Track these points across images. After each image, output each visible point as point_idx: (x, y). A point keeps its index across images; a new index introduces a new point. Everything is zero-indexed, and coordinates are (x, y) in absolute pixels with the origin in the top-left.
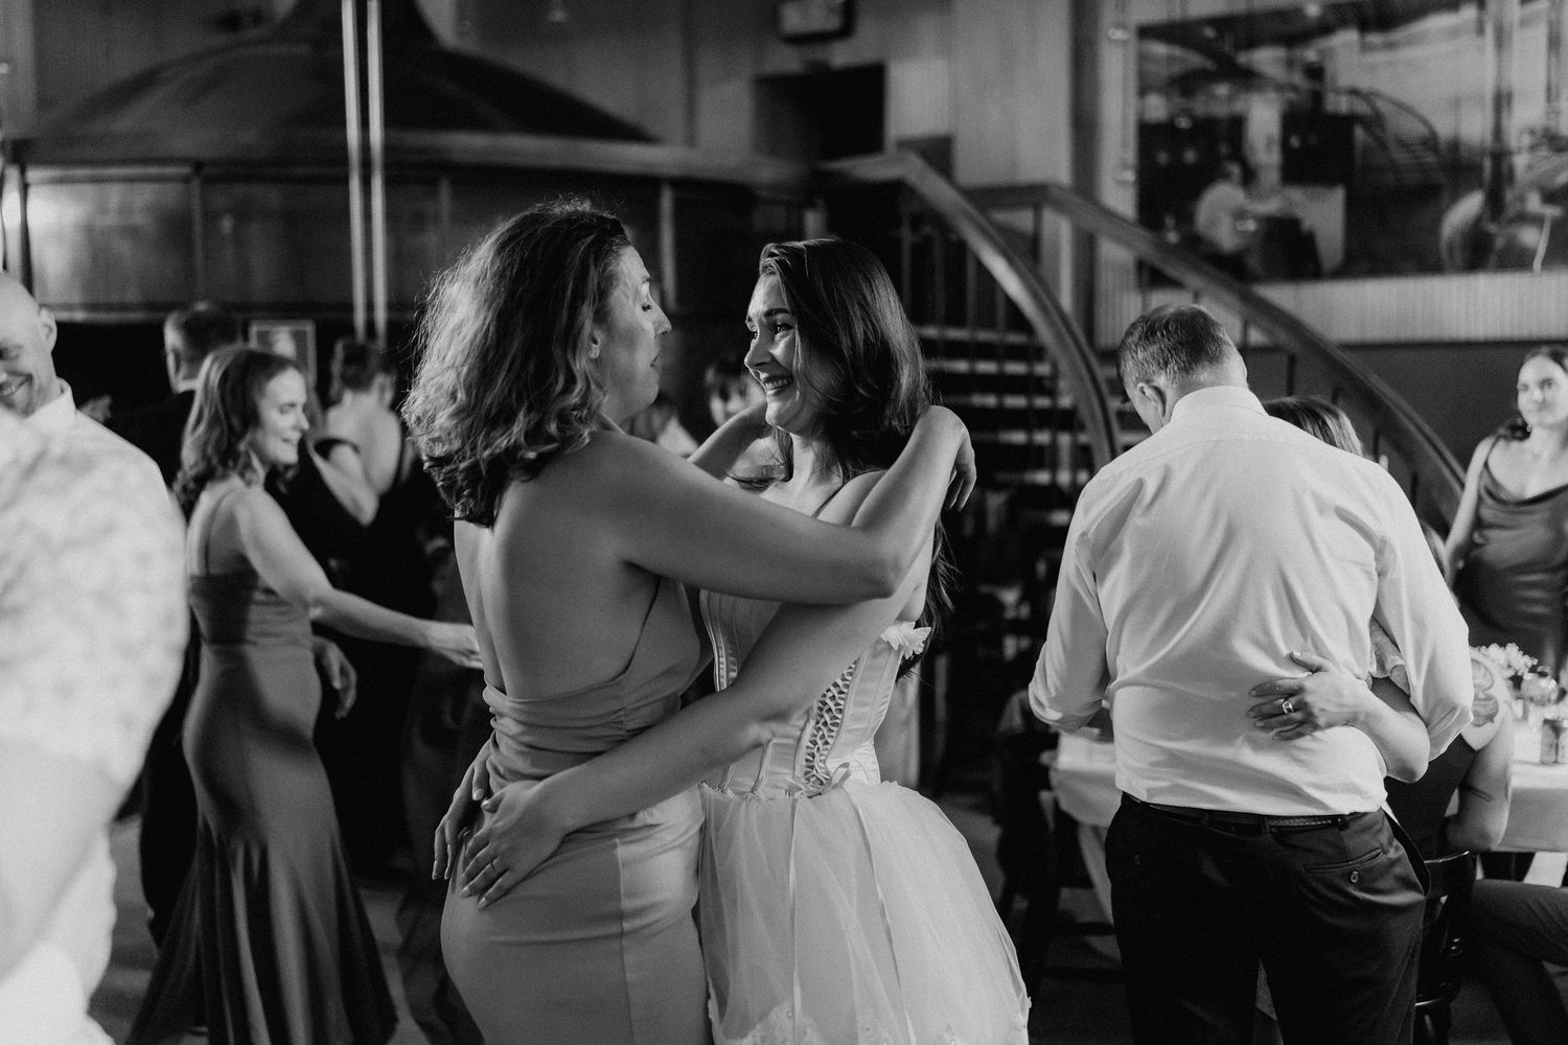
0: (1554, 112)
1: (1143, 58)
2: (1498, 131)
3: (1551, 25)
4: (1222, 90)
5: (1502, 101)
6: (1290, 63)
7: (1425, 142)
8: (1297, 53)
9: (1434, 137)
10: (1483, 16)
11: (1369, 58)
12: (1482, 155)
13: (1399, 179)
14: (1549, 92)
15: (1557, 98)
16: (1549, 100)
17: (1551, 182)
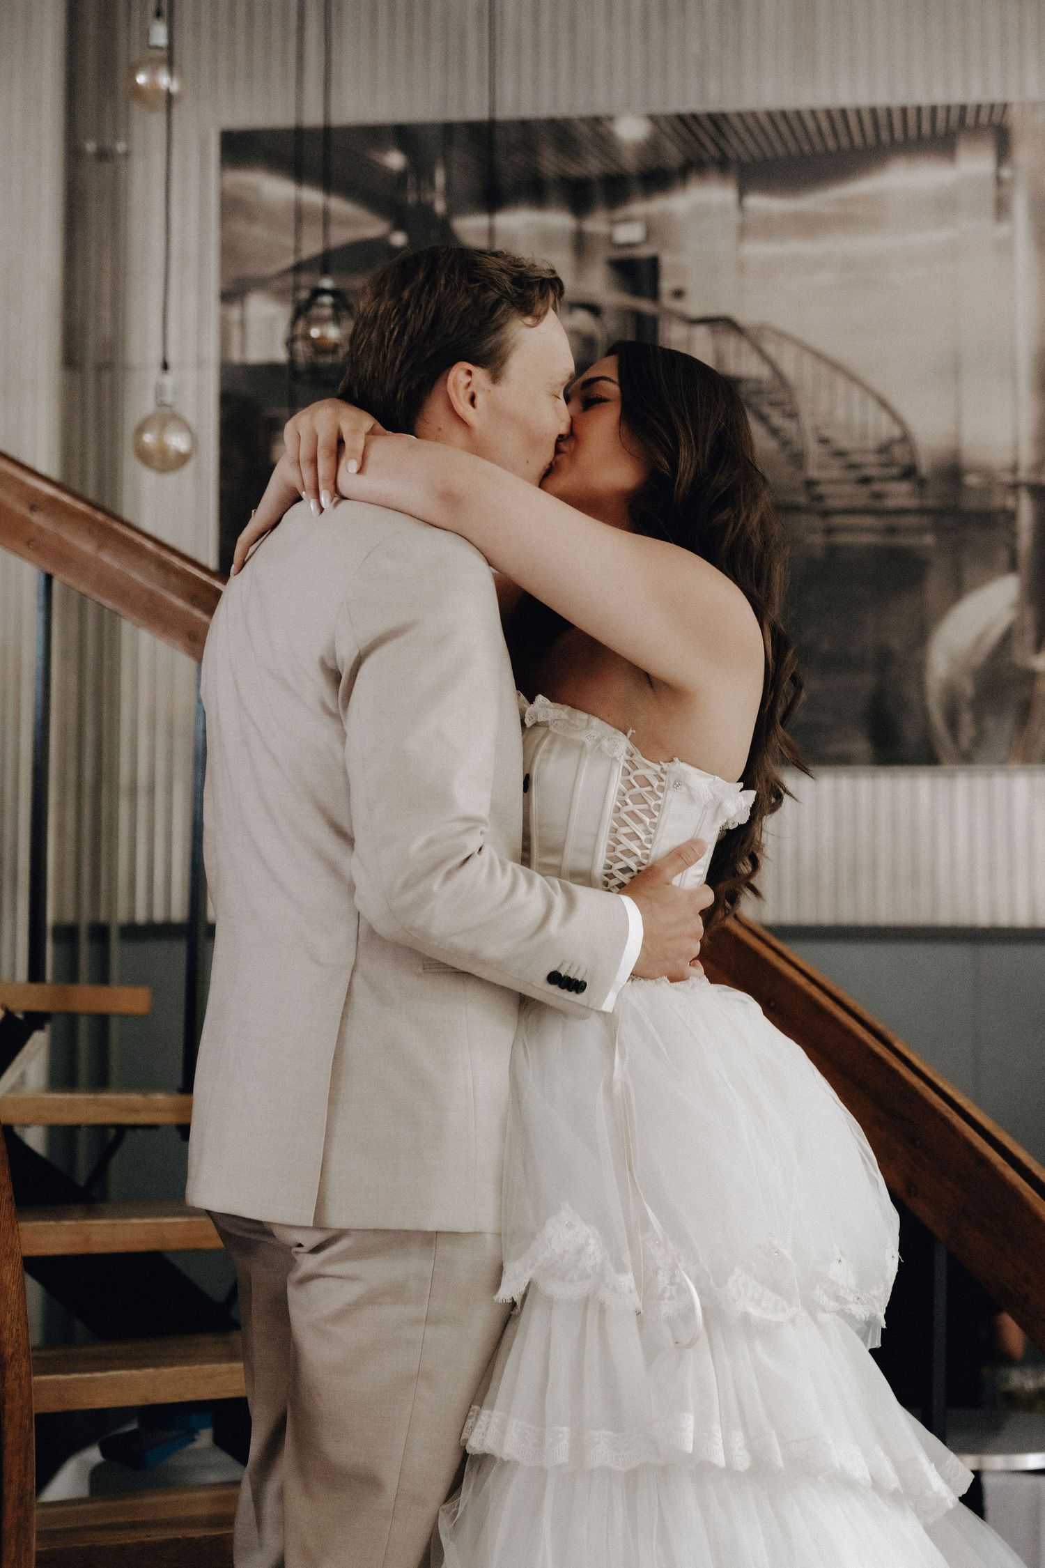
1: (232, 207)
6: (580, 244)
7: (884, 449)
8: (596, 224)
9: (906, 439)
10: (1006, 173)
11: (756, 250)
12: (1015, 487)
13: (829, 531)
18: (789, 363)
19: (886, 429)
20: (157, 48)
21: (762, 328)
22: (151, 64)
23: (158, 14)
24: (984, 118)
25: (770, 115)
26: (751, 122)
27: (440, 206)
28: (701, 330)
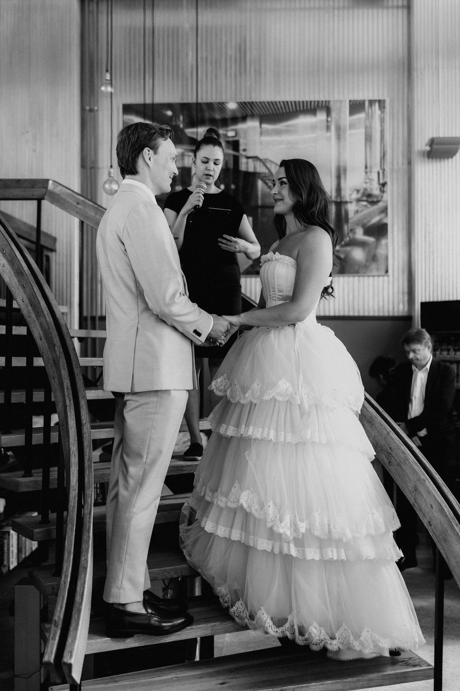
0: (369, 179)
2: (339, 190)
3: (366, 128)
5: (340, 173)
10: (329, 119)
11: (265, 139)
14: (366, 168)
15: (371, 172)
16: (366, 173)
17: (369, 221)
18: (273, 169)
20: (107, 80)
21: (266, 159)
22: (106, 85)
23: (107, 71)
24: (324, 104)
25: (268, 102)
26: (263, 104)
27: (181, 126)
28: (250, 161)
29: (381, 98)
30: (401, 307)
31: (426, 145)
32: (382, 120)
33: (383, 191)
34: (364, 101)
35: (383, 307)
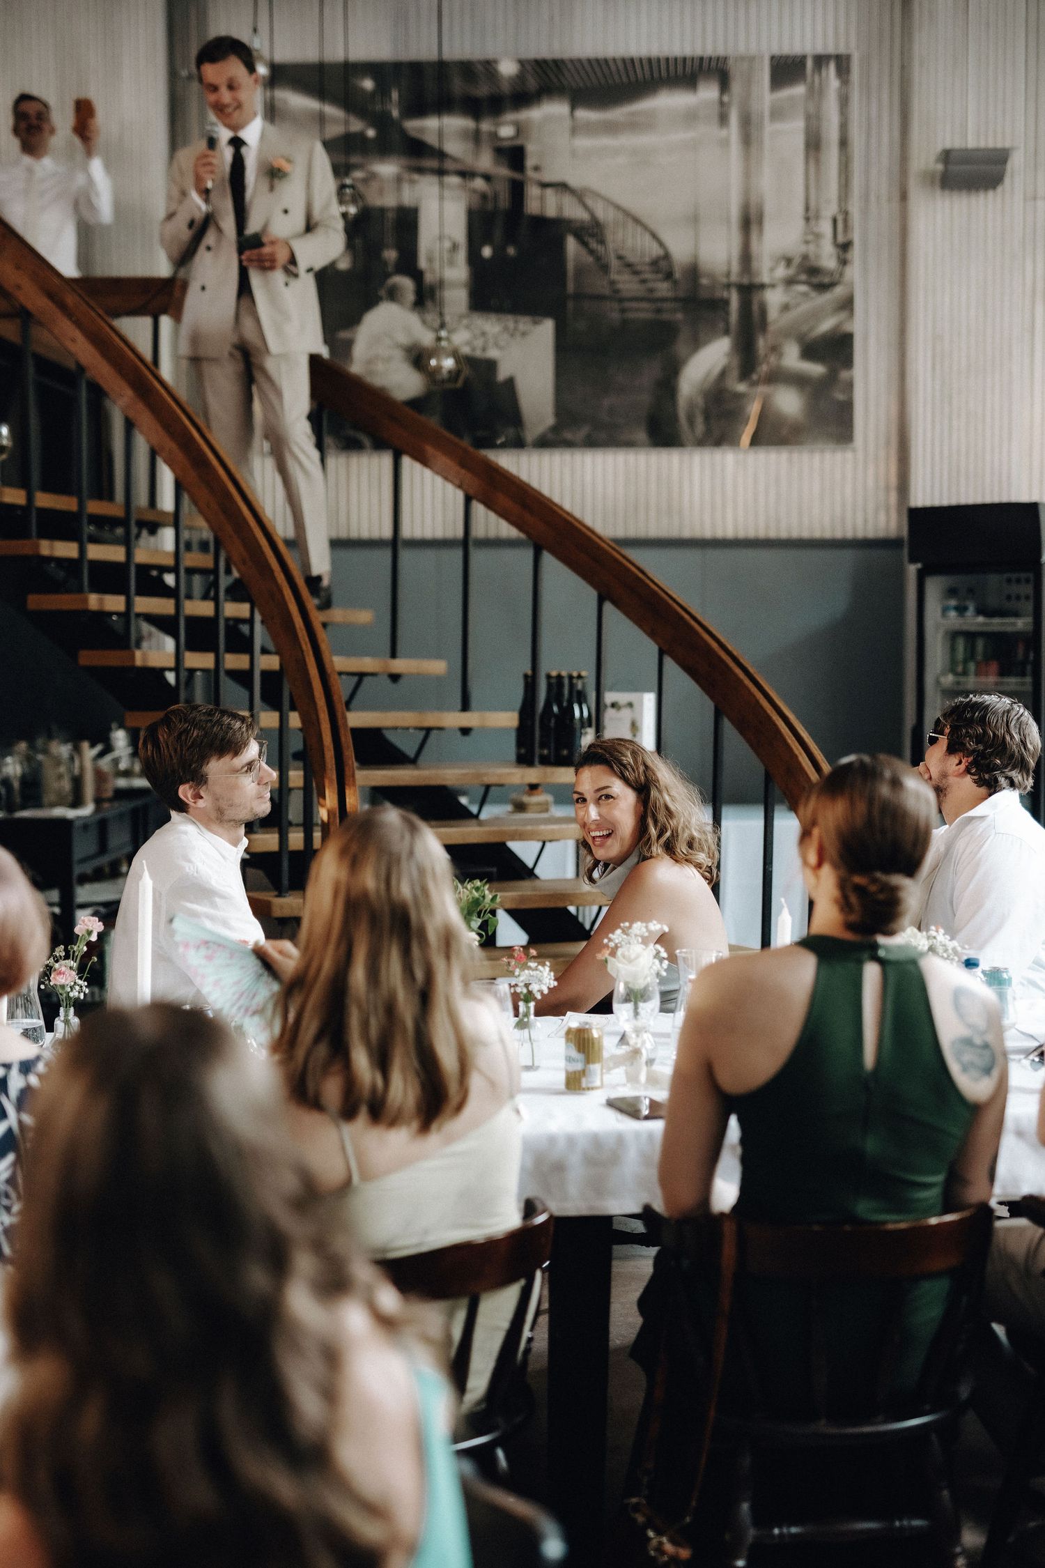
0: (813, 233)
2: (746, 258)
3: (808, 118)
4: (387, 169)
5: (750, 221)
6: (477, 139)
7: (655, 263)
8: (486, 126)
9: (667, 256)
10: (726, 98)
11: (583, 142)
12: (728, 286)
13: (623, 311)
14: (807, 209)
15: (817, 217)
16: (807, 219)
17: (812, 329)
18: (602, 212)
19: (656, 251)
21: (584, 189)
24: (713, 64)
25: (589, 61)
26: (578, 65)
27: (395, 113)
28: (549, 192)
29: (842, 50)
30: (882, 517)
31: (937, 161)
32: (844, 102)
33: (844, 262)
34: (804, 58)
35: (843, 520)
